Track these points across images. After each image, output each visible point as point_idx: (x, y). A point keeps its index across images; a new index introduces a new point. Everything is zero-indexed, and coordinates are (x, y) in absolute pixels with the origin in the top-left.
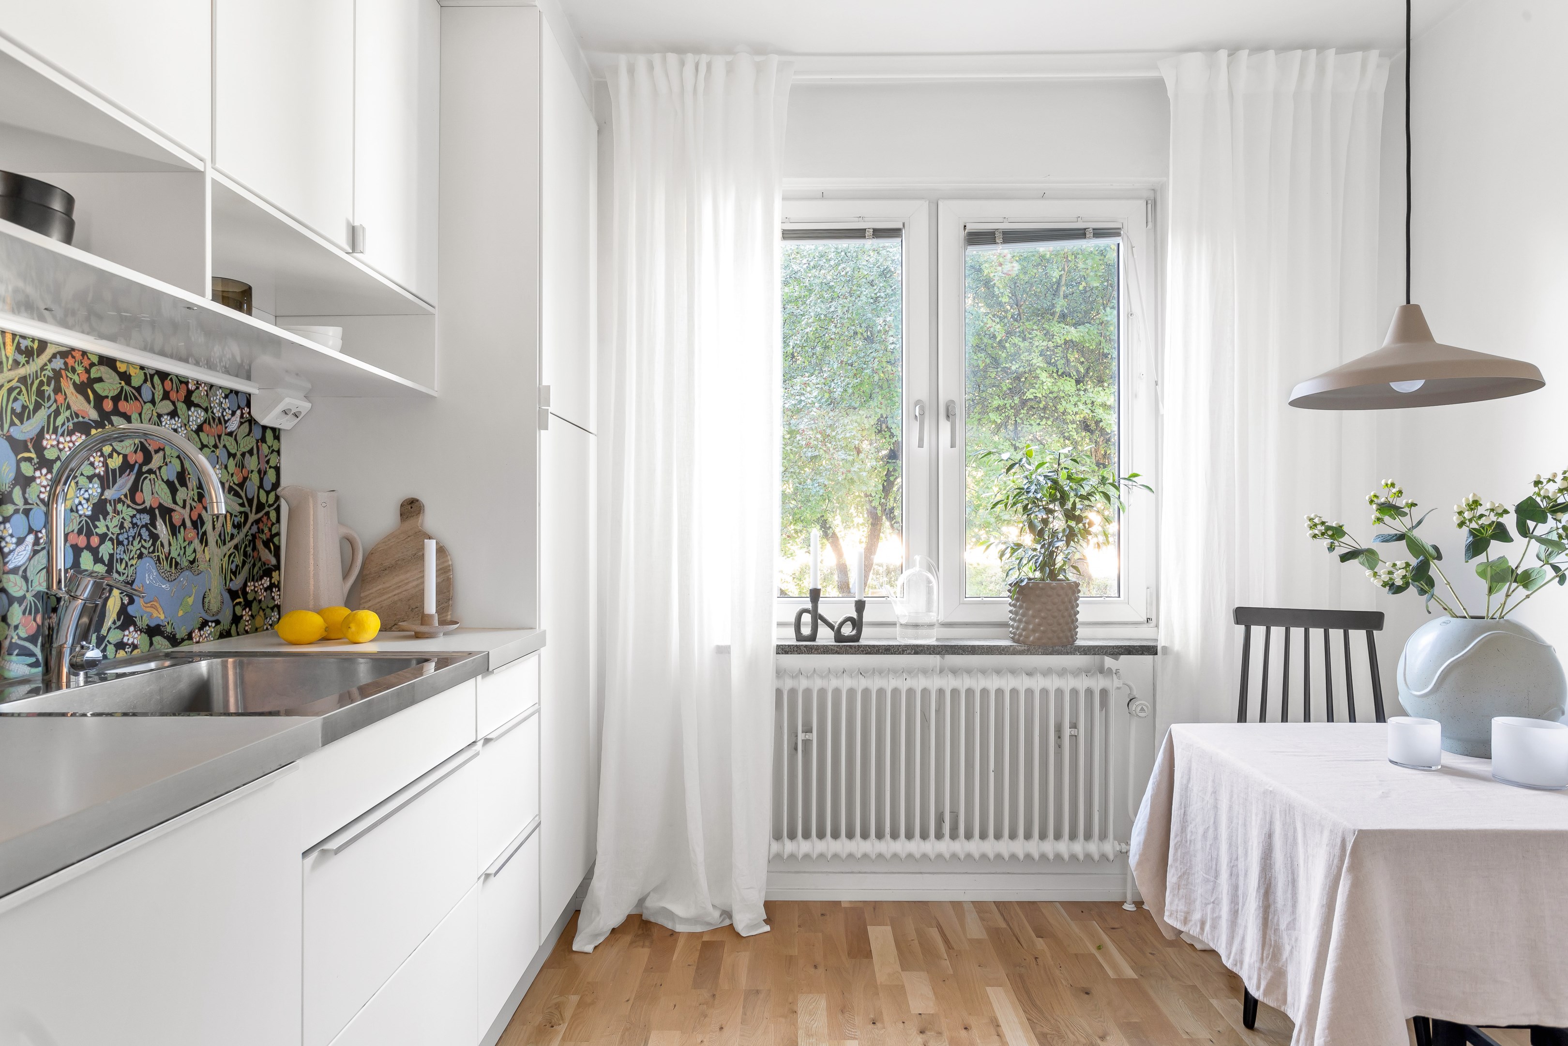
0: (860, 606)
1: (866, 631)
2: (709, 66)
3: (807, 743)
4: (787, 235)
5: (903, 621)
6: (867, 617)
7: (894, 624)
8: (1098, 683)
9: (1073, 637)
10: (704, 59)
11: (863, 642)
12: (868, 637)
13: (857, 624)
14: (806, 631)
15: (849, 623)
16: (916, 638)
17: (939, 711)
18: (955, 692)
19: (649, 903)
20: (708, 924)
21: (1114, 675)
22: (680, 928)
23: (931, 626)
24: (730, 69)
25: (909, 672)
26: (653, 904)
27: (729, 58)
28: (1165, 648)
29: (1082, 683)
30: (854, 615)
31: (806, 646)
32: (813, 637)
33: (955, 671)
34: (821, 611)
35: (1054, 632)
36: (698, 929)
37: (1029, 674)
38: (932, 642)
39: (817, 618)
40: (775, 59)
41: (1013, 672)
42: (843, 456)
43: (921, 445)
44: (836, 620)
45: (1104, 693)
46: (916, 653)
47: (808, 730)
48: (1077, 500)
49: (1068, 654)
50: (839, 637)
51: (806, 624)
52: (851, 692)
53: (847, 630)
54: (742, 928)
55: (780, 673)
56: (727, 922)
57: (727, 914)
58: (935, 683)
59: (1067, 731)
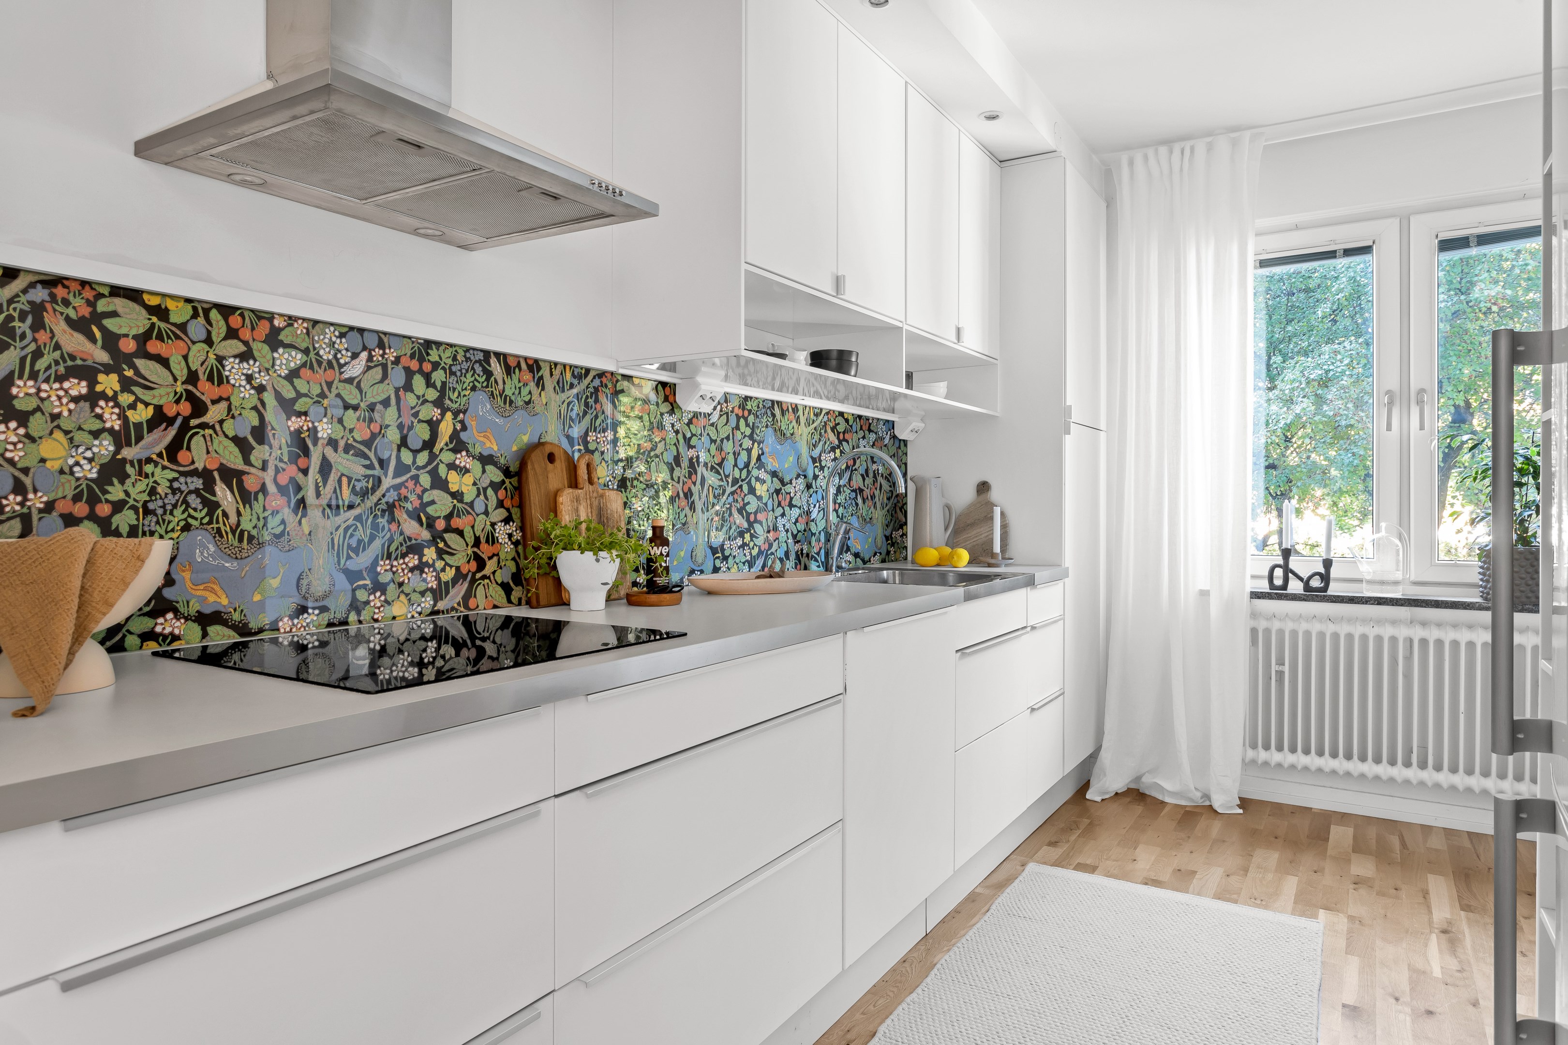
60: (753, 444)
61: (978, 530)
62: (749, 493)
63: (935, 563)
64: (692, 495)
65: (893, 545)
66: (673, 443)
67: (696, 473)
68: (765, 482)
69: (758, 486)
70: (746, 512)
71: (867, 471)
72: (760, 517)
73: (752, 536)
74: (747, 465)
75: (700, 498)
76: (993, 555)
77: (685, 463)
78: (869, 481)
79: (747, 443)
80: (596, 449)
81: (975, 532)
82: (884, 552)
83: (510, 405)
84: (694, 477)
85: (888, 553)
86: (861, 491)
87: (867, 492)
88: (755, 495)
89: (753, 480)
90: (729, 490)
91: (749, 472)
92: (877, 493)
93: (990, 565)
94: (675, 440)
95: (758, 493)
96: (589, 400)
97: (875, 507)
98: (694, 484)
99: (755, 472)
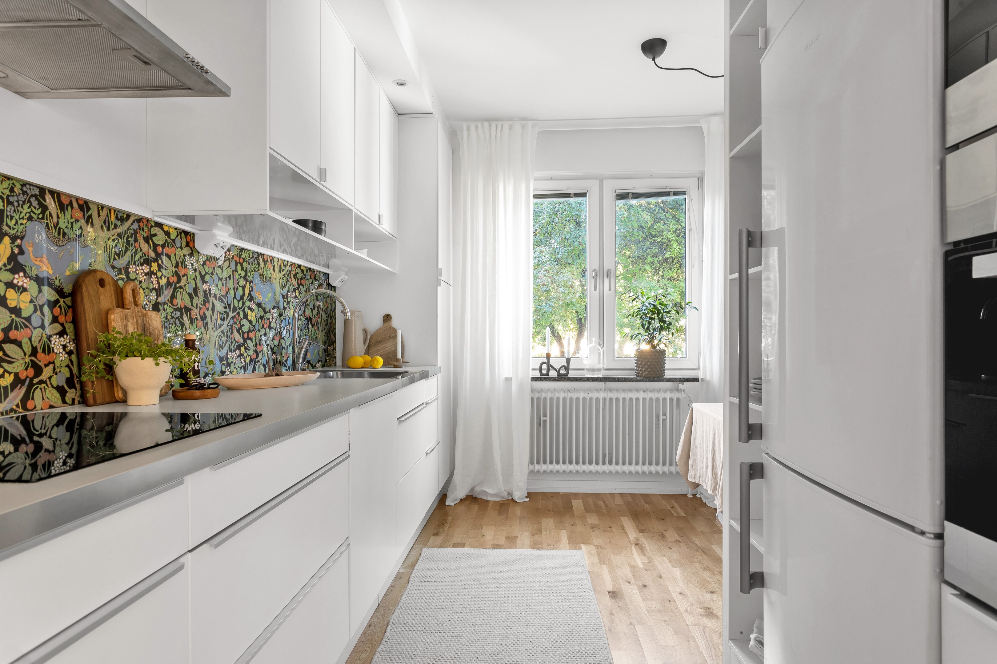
0: (568, 361)
1: (570, 372)
2: (502, 126)
3: (545, 422)
4: (536, 196)
5: (587, 367)
6: (571, 366)
7: (583, 369)
8: (675, 395)
9: (663, 374)
10: (500, 124)
11: (569, 376)
12: (571, 374)
13: (567, 368)
14: (544, 372)
15: (563, 368)
16: (593, 375)
17: (604, 408)
18: (611, 399)
19: (476, 489)
20: (502, 497)
21: (683, 392)
22: (490, 499)
23: (600, 370)
24: (511, 127)
25: (591, 390)
26: (478, 489)
27: (510, 123)
28: (702, 379)
29: (668, 396)
30: (566, 365)
31: (544, 378)
32: (547, 374)
33: (611, 390)
34: (551, 363)
35: (653, 371)
36: (498, 500)
37: (644, 391)
38: (600, 376)
39: (549, 366)
40: (530, 123)
41: (637, 390)
42: (563, 291)
43: (595, 289)
44: (557, 367)
45: (678, 400)
46: (593, 381)
47: (545, 416)
48: (665, 314)
49: (660, 381)
50: (559, 374)
51: (544, 369)
52: (564, 399)
53: (563, 372)
54: (516, 498)
55: (533, 391)
56: (510, 498)
57: (510, 494)
58: (602, 395)
59: (661, 417)
60: (246, 283)
61: (385, 345)
62: (244, 318)
63: (361, 366)
64: (206, 317)
65: (328, 355)
66: (192, 278)
67: (209, 302)
68: (254, 310)
69: (249, 313)
70: (242, 331)
71: (314, 306)
72: (251, 335)
73: (246, 349)
74: (242, 297)
75: (211, 321)
76: (397, 360)
77: (201, 294)
78: (315, 312)
79: (242, 282)
80: (136, 279)
81: (383, 346)
82: (324, 360)
83: (64, 236)
84: (207, 304)
85: (326, 360)
86: (311, 319)
87: (314, 320)
88: (247, 319)
89: (246, 309)
90: (231, 315)
91: (244, 303)
92: (319, 321)
93: (395, 366)
94: (194, 276)
95: (250, 318)
96: (130, 239)
97: (318, 330)
98: (208, 309)
99: (248, 303)
